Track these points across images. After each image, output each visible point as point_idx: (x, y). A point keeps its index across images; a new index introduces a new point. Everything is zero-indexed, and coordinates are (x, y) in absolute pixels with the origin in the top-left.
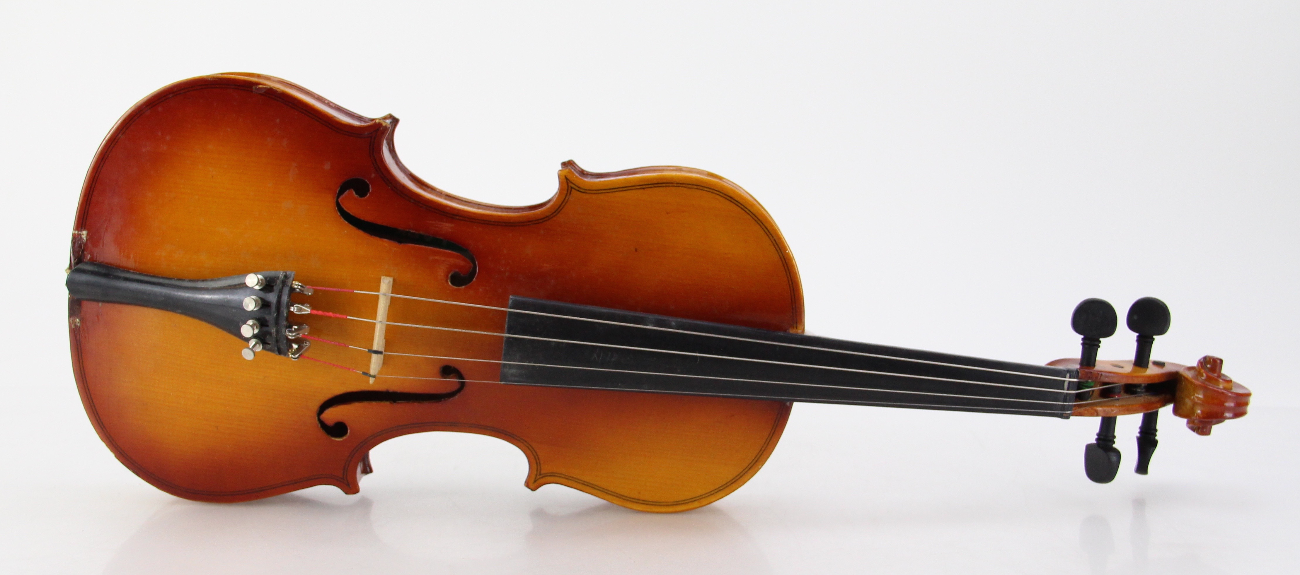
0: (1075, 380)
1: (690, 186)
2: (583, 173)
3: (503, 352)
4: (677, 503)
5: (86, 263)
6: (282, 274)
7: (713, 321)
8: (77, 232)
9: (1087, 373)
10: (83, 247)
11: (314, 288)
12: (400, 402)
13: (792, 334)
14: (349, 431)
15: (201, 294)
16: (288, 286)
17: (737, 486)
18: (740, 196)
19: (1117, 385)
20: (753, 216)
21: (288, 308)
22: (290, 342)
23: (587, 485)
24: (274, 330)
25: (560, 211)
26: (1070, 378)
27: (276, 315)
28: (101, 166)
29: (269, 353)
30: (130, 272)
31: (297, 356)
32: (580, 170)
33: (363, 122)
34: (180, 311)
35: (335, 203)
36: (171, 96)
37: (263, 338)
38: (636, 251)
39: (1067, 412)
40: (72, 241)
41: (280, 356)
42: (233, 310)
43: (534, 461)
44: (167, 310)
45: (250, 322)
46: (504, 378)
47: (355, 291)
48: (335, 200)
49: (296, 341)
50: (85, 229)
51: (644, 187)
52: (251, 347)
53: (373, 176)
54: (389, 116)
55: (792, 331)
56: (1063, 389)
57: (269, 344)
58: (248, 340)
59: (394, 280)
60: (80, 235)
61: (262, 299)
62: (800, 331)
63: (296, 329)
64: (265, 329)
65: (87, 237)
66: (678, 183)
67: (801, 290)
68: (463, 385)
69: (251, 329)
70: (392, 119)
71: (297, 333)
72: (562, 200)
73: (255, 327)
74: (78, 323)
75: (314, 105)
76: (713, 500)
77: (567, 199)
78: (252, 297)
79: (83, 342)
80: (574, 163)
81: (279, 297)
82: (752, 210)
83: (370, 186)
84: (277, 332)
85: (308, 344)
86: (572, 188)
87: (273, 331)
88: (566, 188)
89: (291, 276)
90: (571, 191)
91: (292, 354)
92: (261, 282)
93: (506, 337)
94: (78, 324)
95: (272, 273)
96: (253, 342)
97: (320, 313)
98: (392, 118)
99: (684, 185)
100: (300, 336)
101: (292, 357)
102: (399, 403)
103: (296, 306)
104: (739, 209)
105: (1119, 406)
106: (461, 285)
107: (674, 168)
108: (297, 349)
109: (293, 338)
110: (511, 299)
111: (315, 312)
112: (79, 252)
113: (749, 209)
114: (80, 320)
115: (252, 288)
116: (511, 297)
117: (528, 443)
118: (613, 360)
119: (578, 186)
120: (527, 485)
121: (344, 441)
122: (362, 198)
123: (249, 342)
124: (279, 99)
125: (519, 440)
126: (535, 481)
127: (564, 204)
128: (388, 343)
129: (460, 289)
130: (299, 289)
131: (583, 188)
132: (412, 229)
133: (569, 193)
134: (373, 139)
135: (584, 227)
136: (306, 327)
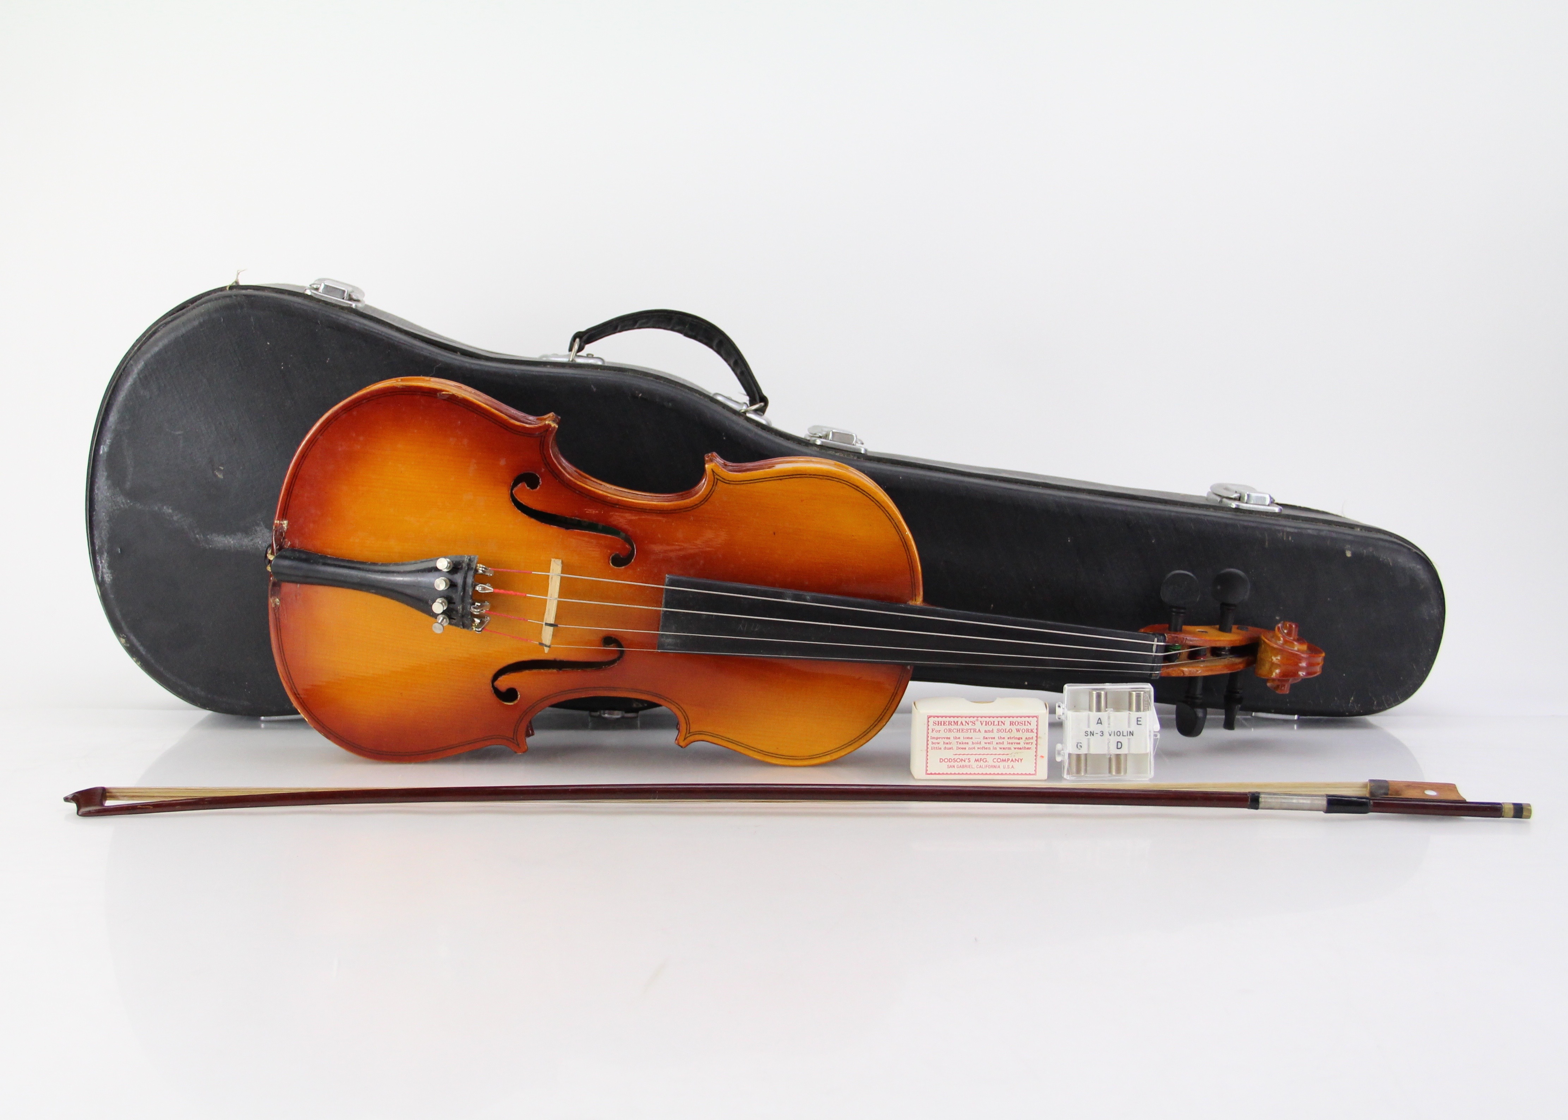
0: (1162, 644)
1: (821, 477)
3: (661, 624)
5: (287, 549)
6: (466, 559)
8: (278, 522)
9: (1173, 638)
10: (284, 535)
11: (496, 569)
13: (912, 606)
14: (519, 696)
15: (393, 576)
16: (473, 568)
19: (1202, 648)
20: (877, 502)
21: (474, 586)
22: (473, 616)
23: (731, 742)
25: (707, 499)
26: (1158, 642)
27: (463, 594)
28: (301, 463)
29: (454, 627)
31: (480, 629)
33: (531, 424)
34: (373, 591)
35: (509, 495)
36: (365, 401)
37: (449, 614)
38: (774, 534)
39: (1156, 672)
40: (274, 529)
41: (462, 629)
42: (425, 591)
43: (683, 721)
44: (361, 590)
45: (439, 600)
46: (662, 646)
47: (533, 573)
48: (510, 492)
49: (479, 616)
50: (286, 519)
51: (781, 478)
52: (440, 622)
53: (542, 470)
55: (912, 603)
56: (1152, 652)
57: (454, 619)
58: (435, 616)
59: (562, 563)
60: (282, 524)
61: (451, 581)
62: (918, 603)
63: (480, 605)
64: (452, 606)
65: (287, 526)
66: (811, 475)
68: (622, 653)
69: (440, 606)
71: (481, 609)
72: (709, 490)
73: (443, 605)
74: (278, 602)
77: (713, 489)
78: (441, 578)
79: (282, 620)
81: (465, 578)
82: (875, 498)
83: (540, 479)
84: (463, 608)
85: (488, 618)
86: (717, 479)
87: (460, 608)
88: (713, 479)
89: (474, 560)
90: (717, 482)
91: (476, 627)
92: (449, 565)
93: (663, 611)
94: (278, 604)
95: (458, 557)
96: (441, 618)
97: (501, 591)
99: (816, 476)
100: (483, 611)
101: (476, 631)
102: (564, 671)
103: (480, 586)
104: (865, 496)
105: (1204, 667)
106: (621, 566)
108: (479, 623)
109: (478, 613)
110: (668, 577)
111: (497, 591)
112: (281, 539)
113: (873, 496)
114: (280, 600)
115: (442, 570)
116: (667, 575)
117: (680, 705)
118: (756, 629)
120: (678, 743)
121: (514, 704)
122: (534, 490)
123: (438, 617)
124: (460, 404)
125: (671, 703)
126: (685, 739)
127: (711, 493)
128: (557, 617)
129: (620, 569)
130: (482, 571)
131: (727, 479)
132: (577, 516)
133: (715, 484)
134: (543, 439)
135: (729, 514)
136: (487, 603)
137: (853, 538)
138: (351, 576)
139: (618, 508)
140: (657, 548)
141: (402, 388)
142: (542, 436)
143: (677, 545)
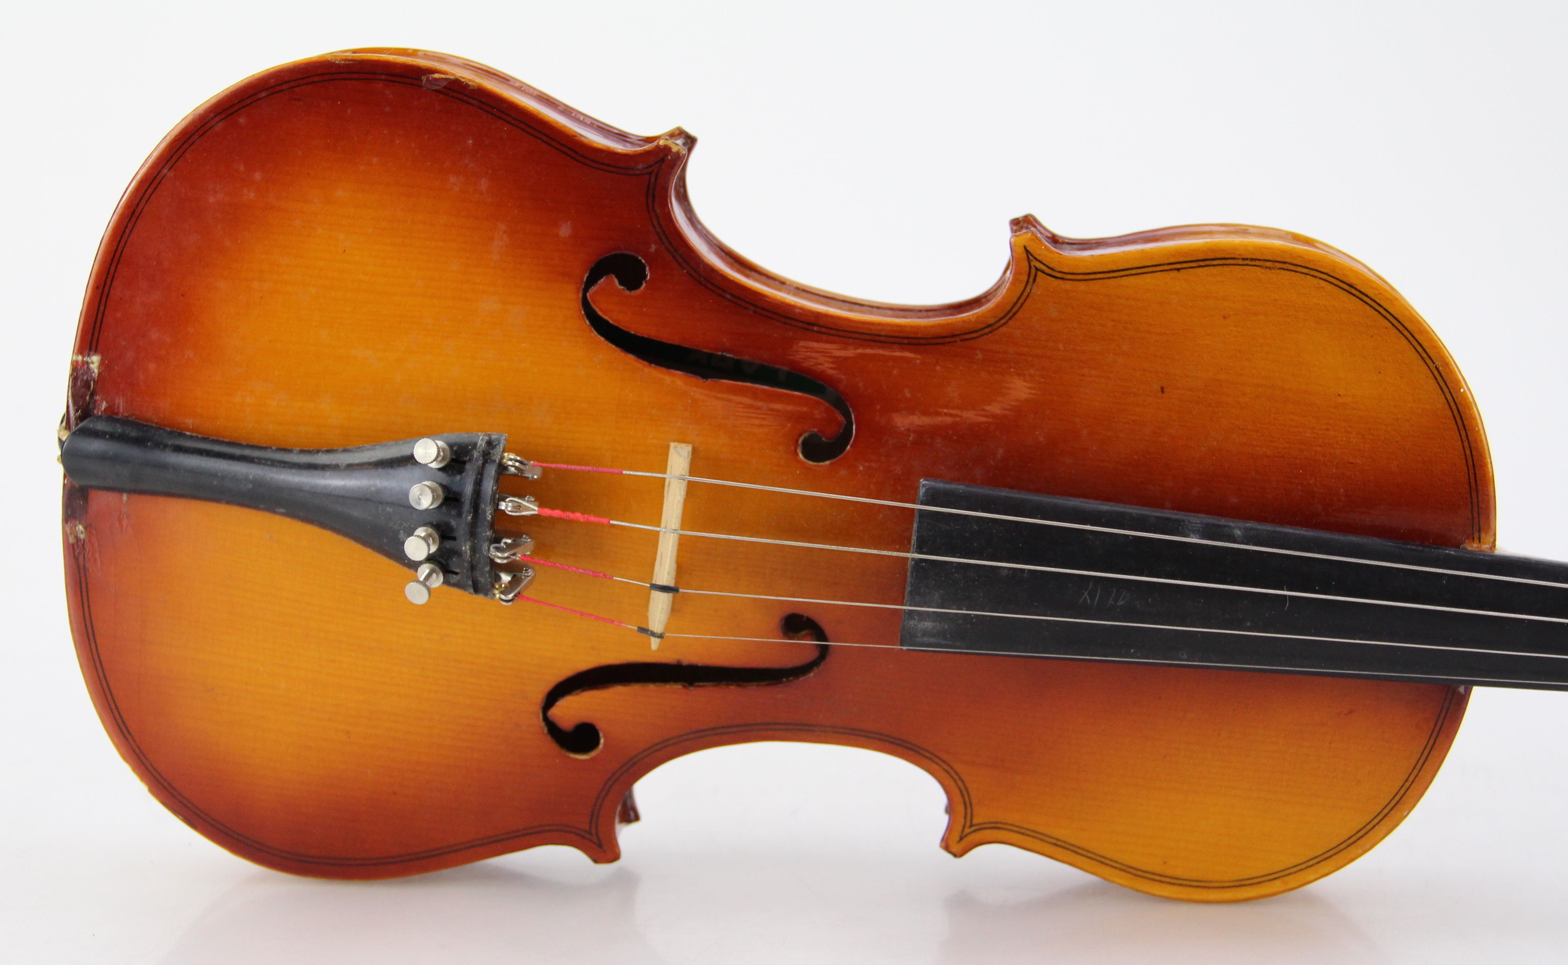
1: (1268, 264)
2: (1055, 240)
3: (908, 589)
4: (1240, 884)
5: (99, 418)
6: (482, 439)
7: (1317, 526)
8: (80, 358)
10: (92, 387)
11: (545, 465)
12: (701, 684)
13: (1472, 552)
14: (602, 741)
15: (323, 477)
16: (495, 461)
17: (1360, 851)
18: (1367, 281)
20: (1394, 322)
21: (496, 502)
22: (496, 568)
23: (1064, 848)
24: (468, 547)
25: (1015, 314)
27: (472, 518)
28: (128, 231)
29: (455, 591)
30: (185, 435)
31: (510, 596)
32: (1049, 235)
33: (628, 145)
34: (282, 510)
35: (580, 303)
36: (263, 94)
37: (444, 562)
38: (1163, 391)
40: (71, 375)
41: (475, 596)
42: (388, 509)
43: (958, 798)
44: (256, 508)
45: (421, 532)
46: (907, 637)
47: (624, 472)
48: (581, 295)
49: (508, 568)
50: (96, 352)
51: (1179, 266)
52: (421, 579)
53: (653, 248)
54: (677, 132)
55: (1472, 546)
57: (456, 573)
58: (415, 565)
59: (694, 450)
60: (87, 363)
61: (445, 487)
62: (1485, 547)
63: (510, 544)
64: (449, 544)
65: (99, 367)
66: (1247, 259)
67: (1489, 466)
68: (824, 652)
69: (423, 545)
70: (684, 138)
71: (512, 552)
72: (1019, 293)
73: (431, 541)
74: (82, 532)
75: (539, 113)
76: (1312, 878)
77: (1028, 290)
78: (424, 483)
79: (91, 570)
80: (1035, 220)
81: (478, 483)
83: (647, 268)
84: (474, 550)
85: (530, 573)
86: (1037, 269)
87: (466, 548)
88: (1027, 269)
89: (499, 444)
90: (1036, 275)
91: (502, 593)
92: (442, 454)
93: (913, 559)
94: (82, 536)
95: (462, 437)
96: (424, 570)
97: (557, 513)
98: (683, 136)
99: (1257, 263)
100: (518, 557)
101: (501, 599)
102: (700, 686)
103: (511, 501)
104: (1367, 307)
106: (823, 460)
107: (1232, 229)
108: (509, 582)
109: (505, 561)
110: (924, 486)
111: (547, 512)
112: (86, 396)
114: (85, 528)
115: (426, 465)
116: (922, 481)
117: (949, 765)
118: (1121, 603)
119: (1051, 266)
120: (946, 845)
121: (592, 759)
122: (633, 292)
123: (419, 569)
124: (471, 101)
125: (930, 759)
126: (961, 839)
127: (1021, 301)
128: (681, 569)
129: (822, 466)
130: (516, 468)
131: (1060, 270)
132: (729, 351)
133: (1031, 280)
134: (653, 180)
135: (1061, 346)
136: (527, 540)
137: (1340, 400)
138: (235, 478)
139: (817, 332)
140: (903, 421)
141: (348, 65)
142: (650, 173)
143: (946, 414)
